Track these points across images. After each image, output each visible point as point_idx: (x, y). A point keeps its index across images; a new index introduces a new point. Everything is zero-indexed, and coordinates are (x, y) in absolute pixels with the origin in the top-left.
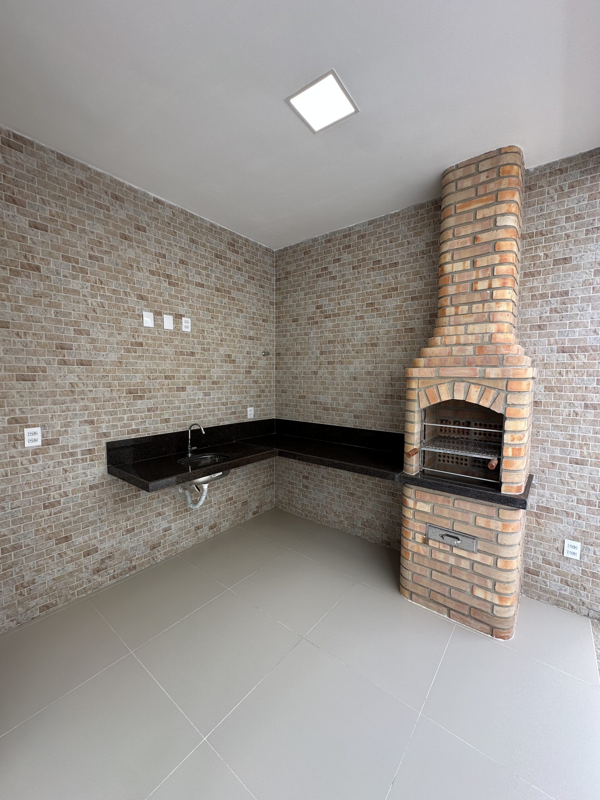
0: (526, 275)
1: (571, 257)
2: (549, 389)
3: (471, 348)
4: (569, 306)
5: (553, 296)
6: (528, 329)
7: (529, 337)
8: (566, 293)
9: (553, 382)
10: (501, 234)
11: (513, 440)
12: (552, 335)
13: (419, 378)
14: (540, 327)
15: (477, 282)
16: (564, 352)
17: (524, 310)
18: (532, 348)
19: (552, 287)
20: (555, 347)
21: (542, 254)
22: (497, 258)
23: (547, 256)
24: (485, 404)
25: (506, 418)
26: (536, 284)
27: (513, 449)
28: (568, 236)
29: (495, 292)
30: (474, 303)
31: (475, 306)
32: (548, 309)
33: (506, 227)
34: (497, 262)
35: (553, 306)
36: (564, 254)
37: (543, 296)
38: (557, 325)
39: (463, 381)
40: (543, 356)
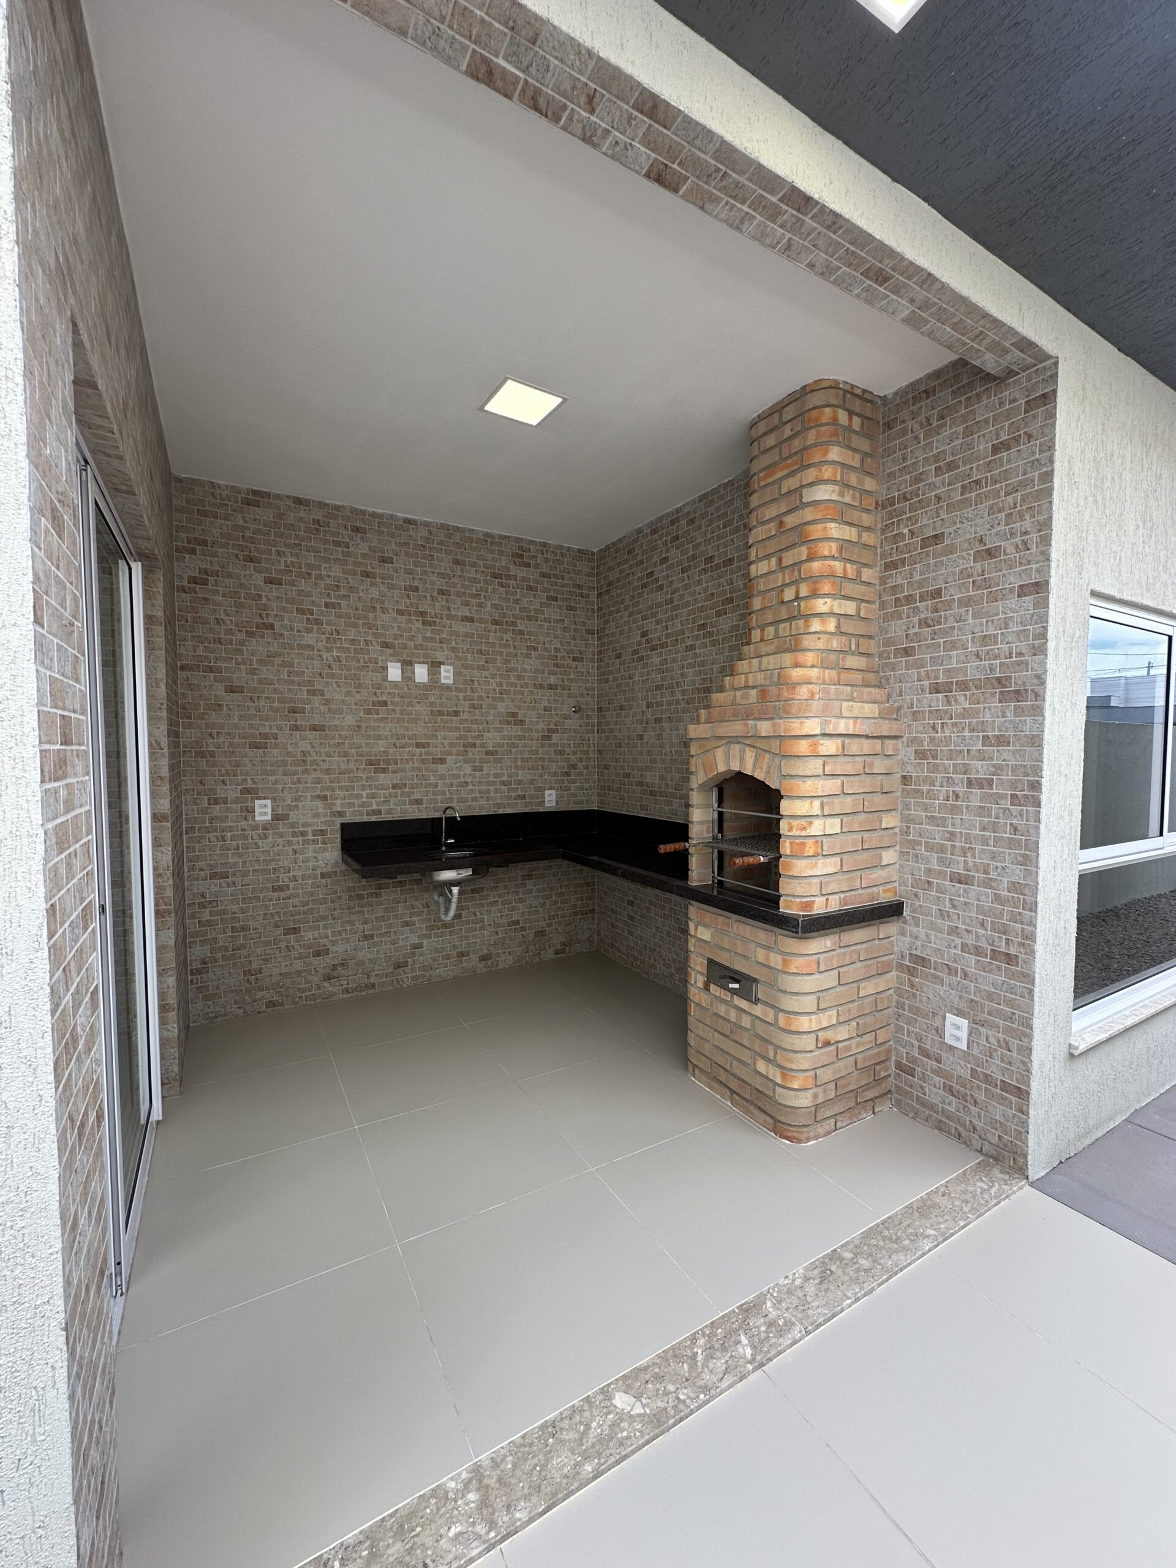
0: (887, 567)
1: (943, 533)
2: (921, 754)
3: (753, 692)
4: (943, 613)
5: (922, 599)
6: (892, 656)
7: (893, 669)
8: (938, 593)
9: (925, 743)
10: (808, 514)
12: (921, 664)
13: (697, 739)
14: (907, 652)
15: (782, 591)
16: (938, 692)
17: (886, 624)
18: (897, 686)
19: (920, 584)
20: (926, 683)
21: (906, 531)
22: (803, 551)
23: (912, 532)
24: (760, 775)
25: (782, 797)
26: (899, 581)
28: (938, 498)
29: (802, 604)
30: (781, 621)
31: (782, 626)
32: (916, 620)
34: (804, 558)
35: (923, 616)
36: (934, 528)
37: (909, 599)
38: (928, 646)
39: (739, 743)
40: (912, 699)
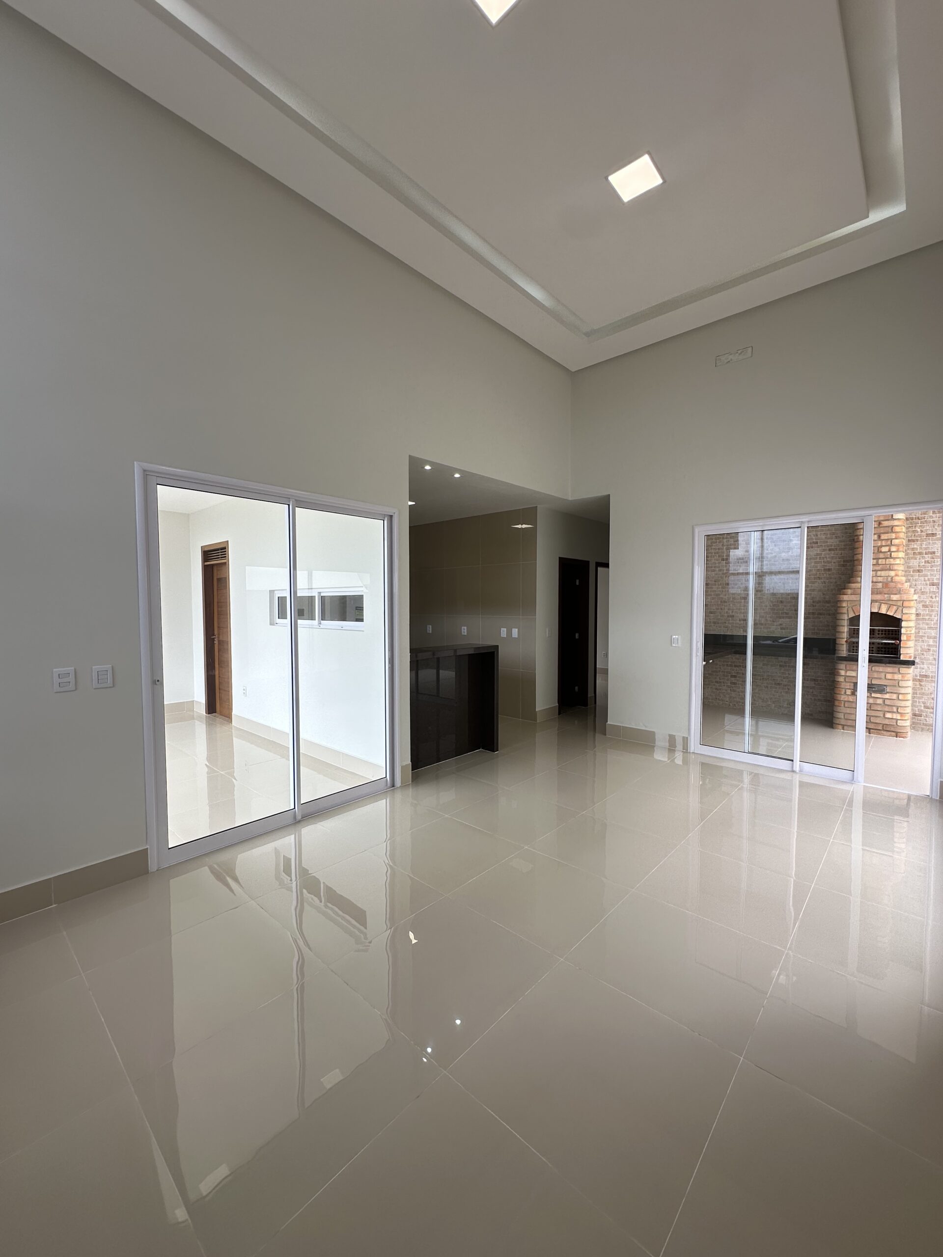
0: (909, 541)
1: (936, 533)
2: (925, 606)
3: (881, 584)
4: (936, 560)
5: (926, 554)
6: (912, 572)
7: (912, 576)
8: (934, 553)
9: (927, 602)
10: (896, 523)
11: (907, 631)
12: (926, 576)
13: (848, 601)
14: (919, 571)
15: (881, 547)
16: (933, 585)
17: (909, 561)
18: (914, 583)
19: (926, 549)
20: (928, 582)
21: (919, 530)
22: (893, 536)
23: (922, 531)
24: (890, 613)
25: (902, 621)
26: (915, 546)
27: (907, 636)
28: (934, 522)
29: (892, 554)
30: (880, 558)
31: (880, 560)
32: (923, 561)
33: (899, 519)
34: (894, 537)
35: (926, 560)
36: (932, 531)
37: (920, 553)
38: (929, 570)
39: (877, 602)
40: (921, 587)
